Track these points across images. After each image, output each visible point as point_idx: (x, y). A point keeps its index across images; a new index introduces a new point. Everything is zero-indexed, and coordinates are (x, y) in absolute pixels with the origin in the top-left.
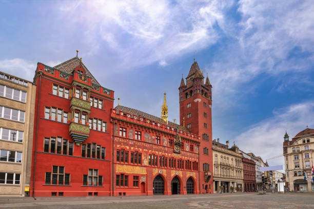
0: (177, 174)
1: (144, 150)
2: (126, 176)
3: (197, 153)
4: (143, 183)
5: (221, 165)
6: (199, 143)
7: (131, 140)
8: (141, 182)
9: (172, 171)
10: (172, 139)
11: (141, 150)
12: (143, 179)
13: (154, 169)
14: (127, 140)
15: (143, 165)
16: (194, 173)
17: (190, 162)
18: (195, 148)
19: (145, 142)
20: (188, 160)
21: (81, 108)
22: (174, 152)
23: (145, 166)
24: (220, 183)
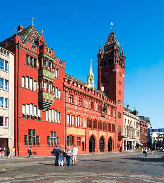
0: (103, 135)
1: (84, 114)
2: (73, 137)
3: (115, 117)
4: (83, 143)
5: (128, 127)
6: (116, 108)
7: (76, 105)
8: (82, 142)
9: (100, 132)
10: (100, 105)
11: (82, 114)
12: (83, 140)
13: (90, 131)
14: (74, 106)
15: (83, 127)
16: (113, 134)
17: (111, 124)
18: (114, 112)
19: (85, 108)
20: (109, 123)
21: (48, 78)
22: (101, 116)
23: (84, 128)
24: (127, 142)
